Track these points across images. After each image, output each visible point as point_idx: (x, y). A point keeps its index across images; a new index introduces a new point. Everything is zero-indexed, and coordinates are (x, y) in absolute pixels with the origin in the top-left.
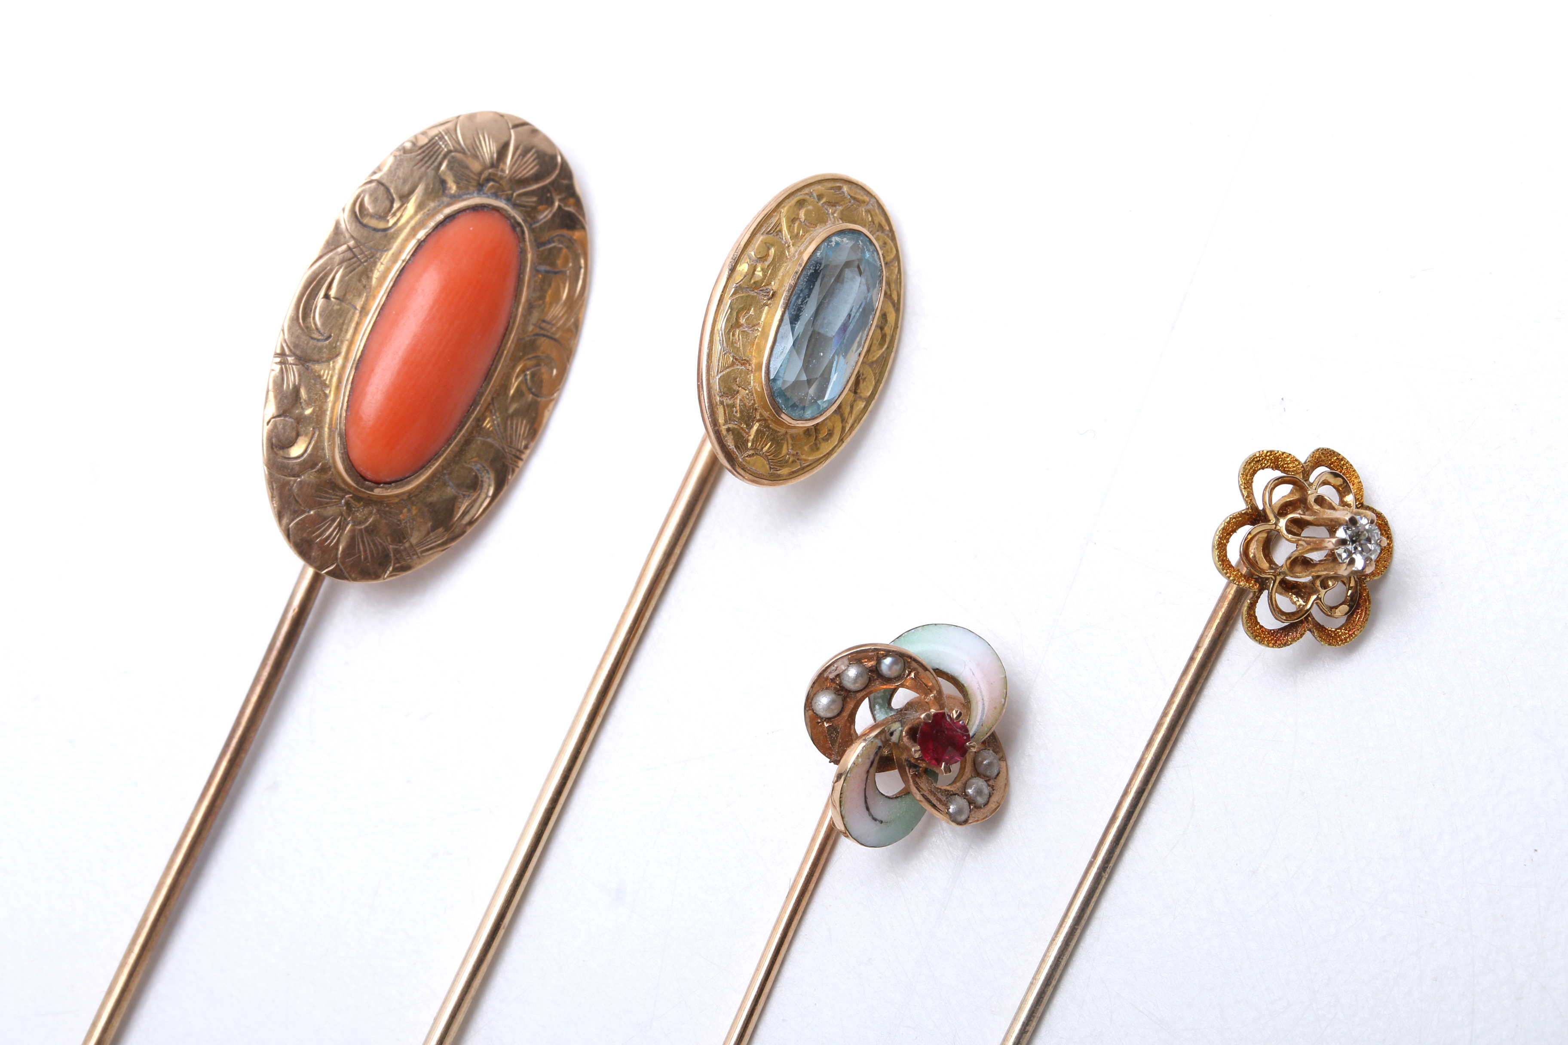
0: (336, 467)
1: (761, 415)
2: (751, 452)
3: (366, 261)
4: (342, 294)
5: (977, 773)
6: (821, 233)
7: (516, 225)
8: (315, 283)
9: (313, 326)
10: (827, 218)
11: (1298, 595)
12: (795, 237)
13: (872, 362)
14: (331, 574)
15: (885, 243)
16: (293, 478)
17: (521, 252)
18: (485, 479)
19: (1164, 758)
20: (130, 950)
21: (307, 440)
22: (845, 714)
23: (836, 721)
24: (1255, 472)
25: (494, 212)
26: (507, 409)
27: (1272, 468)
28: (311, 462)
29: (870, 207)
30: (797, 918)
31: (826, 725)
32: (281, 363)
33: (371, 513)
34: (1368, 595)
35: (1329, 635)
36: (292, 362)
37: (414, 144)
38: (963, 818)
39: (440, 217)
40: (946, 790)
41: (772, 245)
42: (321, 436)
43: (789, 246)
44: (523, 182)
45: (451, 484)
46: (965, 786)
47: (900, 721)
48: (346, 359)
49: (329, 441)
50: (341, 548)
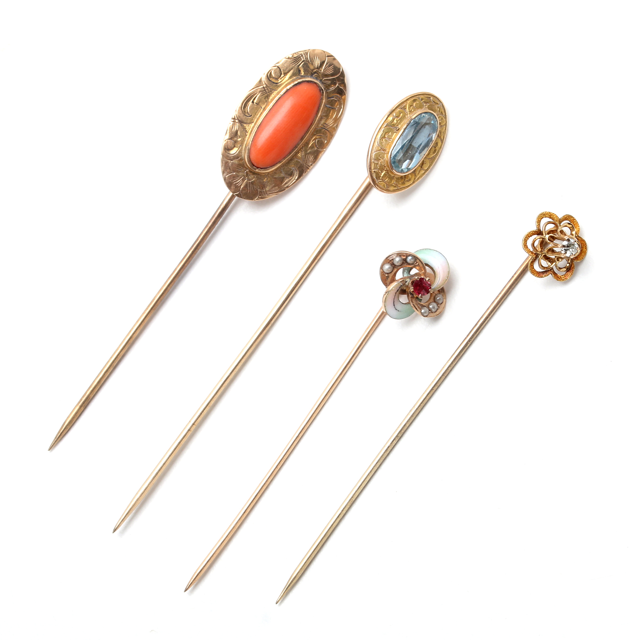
0: (245, 160)
1: (386, 169)
2: (381, 180)
3: (268, 93)
4: (258, 102)
5: (435, 302)
6: (419, 112)
7: (321, 90)
8: (250, 97)
9: (246, 111)
10: (423, 107)
11: (549, 262)
12: (410, 111)
13: (430, 158)
14: (238, 195)
15: (442, 119)
16: (230, 161)
17: (321, 99)
18: (295, 173)
19: (497, 308)
20: (147, 309)
21: (237, 149)
22: (393, 273)
23: (390, 275)
24: (542, 218)
25: (314, 84)
26: (307, 151)
27: (549, 218)
28: (236, 157)
29: (439, 106)
30: (367, 338)
31: (386, 275)
32: (233, 122)
33: (254, 177)
34: (574, 266)
35: (558, 277)
36: (237, 122)
37: (293, 56)
38: (426, 315)
39: (296, 82)
40: (422, 305)
41: (402, 113)
42: (242, 148)
43: (407, 114)
44: (327, 76)
45: (283, 172)
46: (429, 304)
47: (410, 278)
48: (255, 124)
49: (244, 151)
50: (242, 187)
